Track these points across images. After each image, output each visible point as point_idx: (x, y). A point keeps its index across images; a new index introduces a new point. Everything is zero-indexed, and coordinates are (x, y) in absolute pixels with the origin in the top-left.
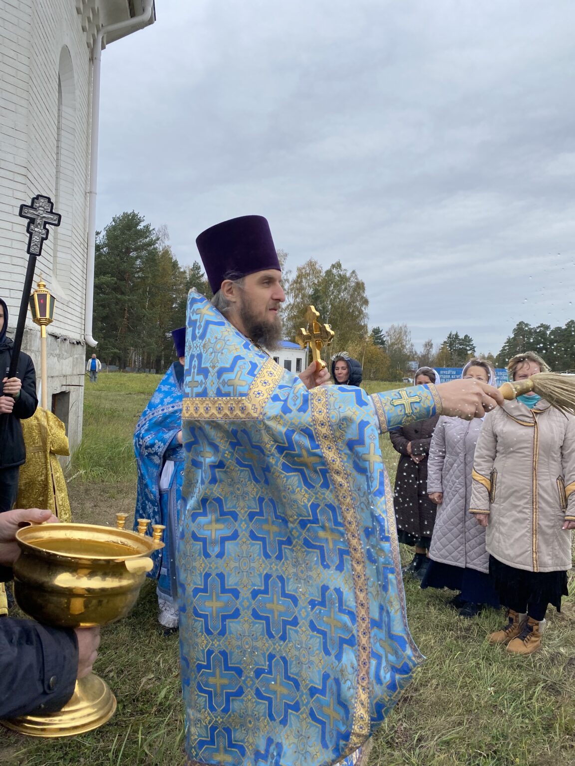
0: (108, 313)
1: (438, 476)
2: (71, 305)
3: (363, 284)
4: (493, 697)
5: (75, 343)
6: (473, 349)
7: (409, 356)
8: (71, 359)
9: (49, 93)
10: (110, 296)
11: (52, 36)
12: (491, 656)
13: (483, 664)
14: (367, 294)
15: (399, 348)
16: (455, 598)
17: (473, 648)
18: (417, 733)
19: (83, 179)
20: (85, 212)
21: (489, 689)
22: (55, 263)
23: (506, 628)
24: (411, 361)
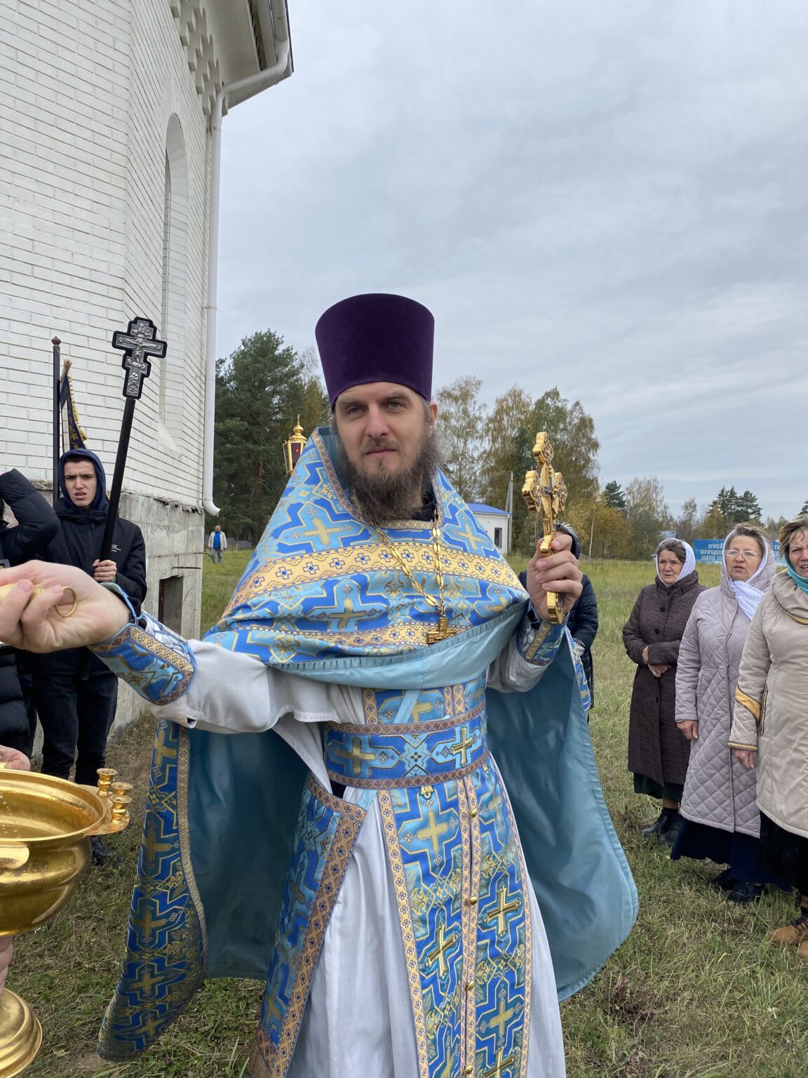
0: (236, 470)
1: (690, 696)
2: (184, 459)
3: (591, 421)
4: (776, 1021)
5: (190, 510)
6: (757, 512)
7: (662, 523)
8: (185, 532)
9: (153, 178)
10: (240, 447)
11: (156, 103)
12: (773, 961)
13: (761, 972)
14: (597, 435)
15: (646, 512)
16: (721, 874)
17: (747, 949)
18: (658, 1067)
19: (198, 290)
20: (201, 335)
21: (770, 1010)
22: (162, 404)
23: (797, 923)
24: (665, 530)
